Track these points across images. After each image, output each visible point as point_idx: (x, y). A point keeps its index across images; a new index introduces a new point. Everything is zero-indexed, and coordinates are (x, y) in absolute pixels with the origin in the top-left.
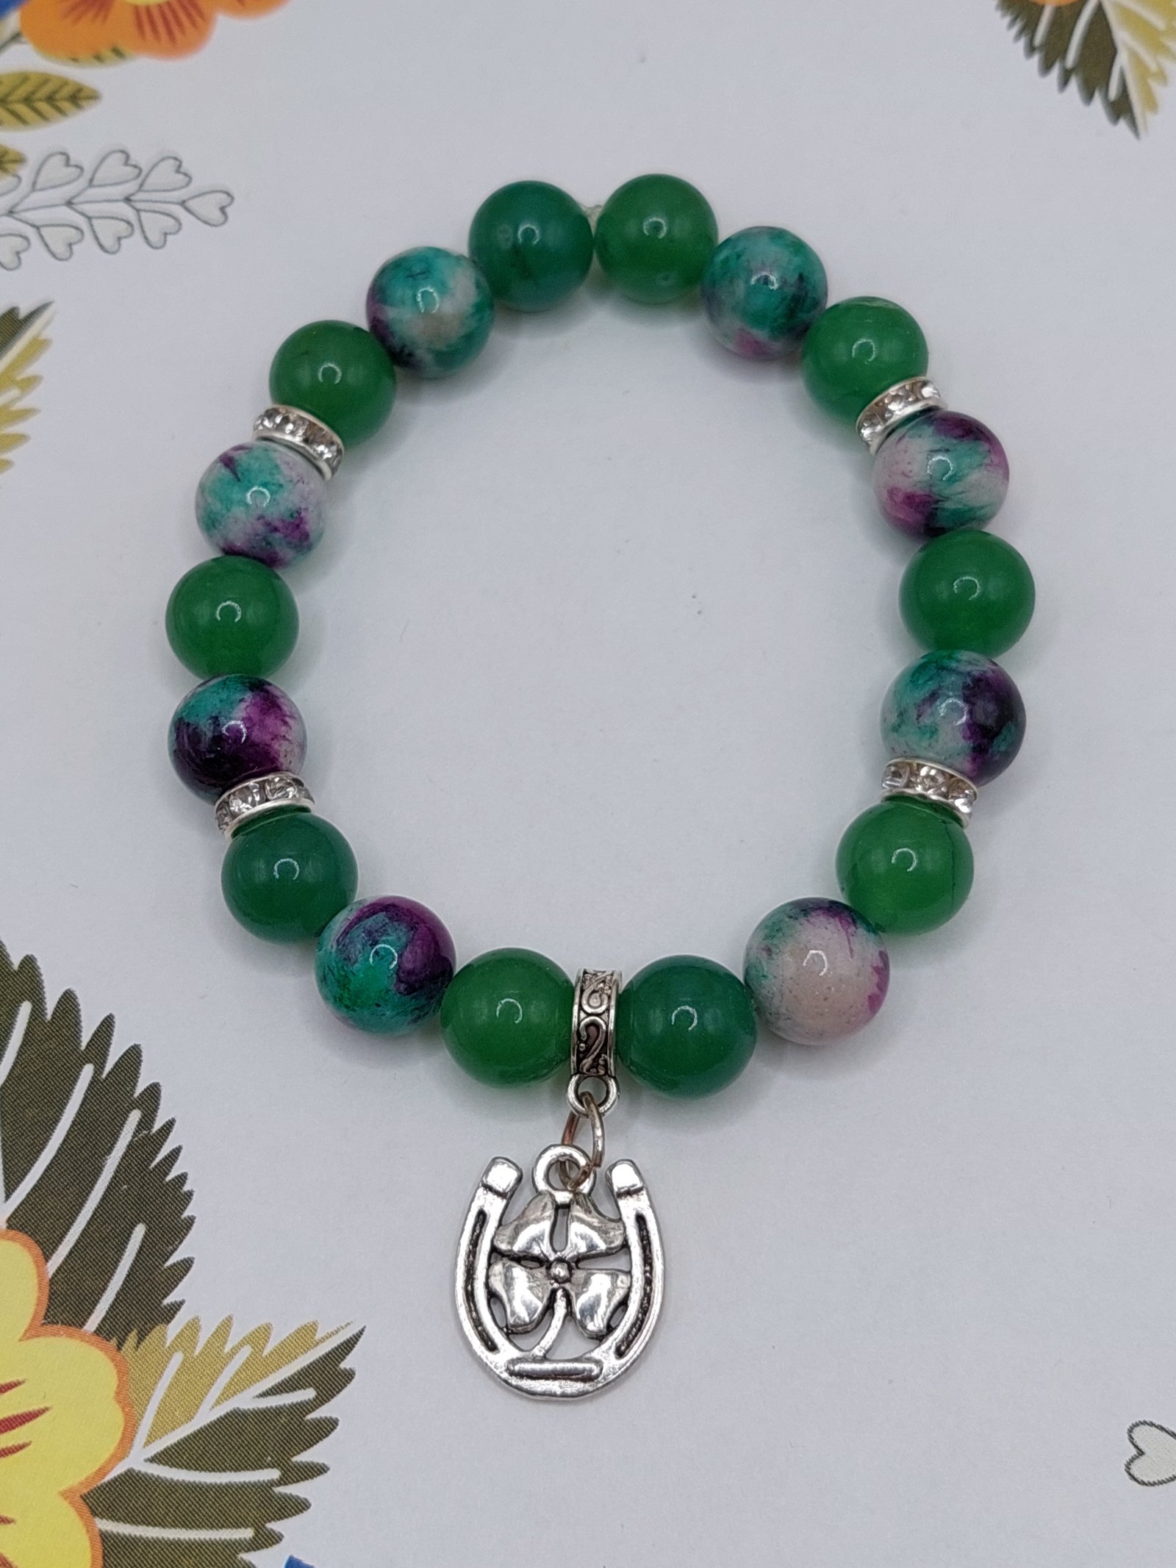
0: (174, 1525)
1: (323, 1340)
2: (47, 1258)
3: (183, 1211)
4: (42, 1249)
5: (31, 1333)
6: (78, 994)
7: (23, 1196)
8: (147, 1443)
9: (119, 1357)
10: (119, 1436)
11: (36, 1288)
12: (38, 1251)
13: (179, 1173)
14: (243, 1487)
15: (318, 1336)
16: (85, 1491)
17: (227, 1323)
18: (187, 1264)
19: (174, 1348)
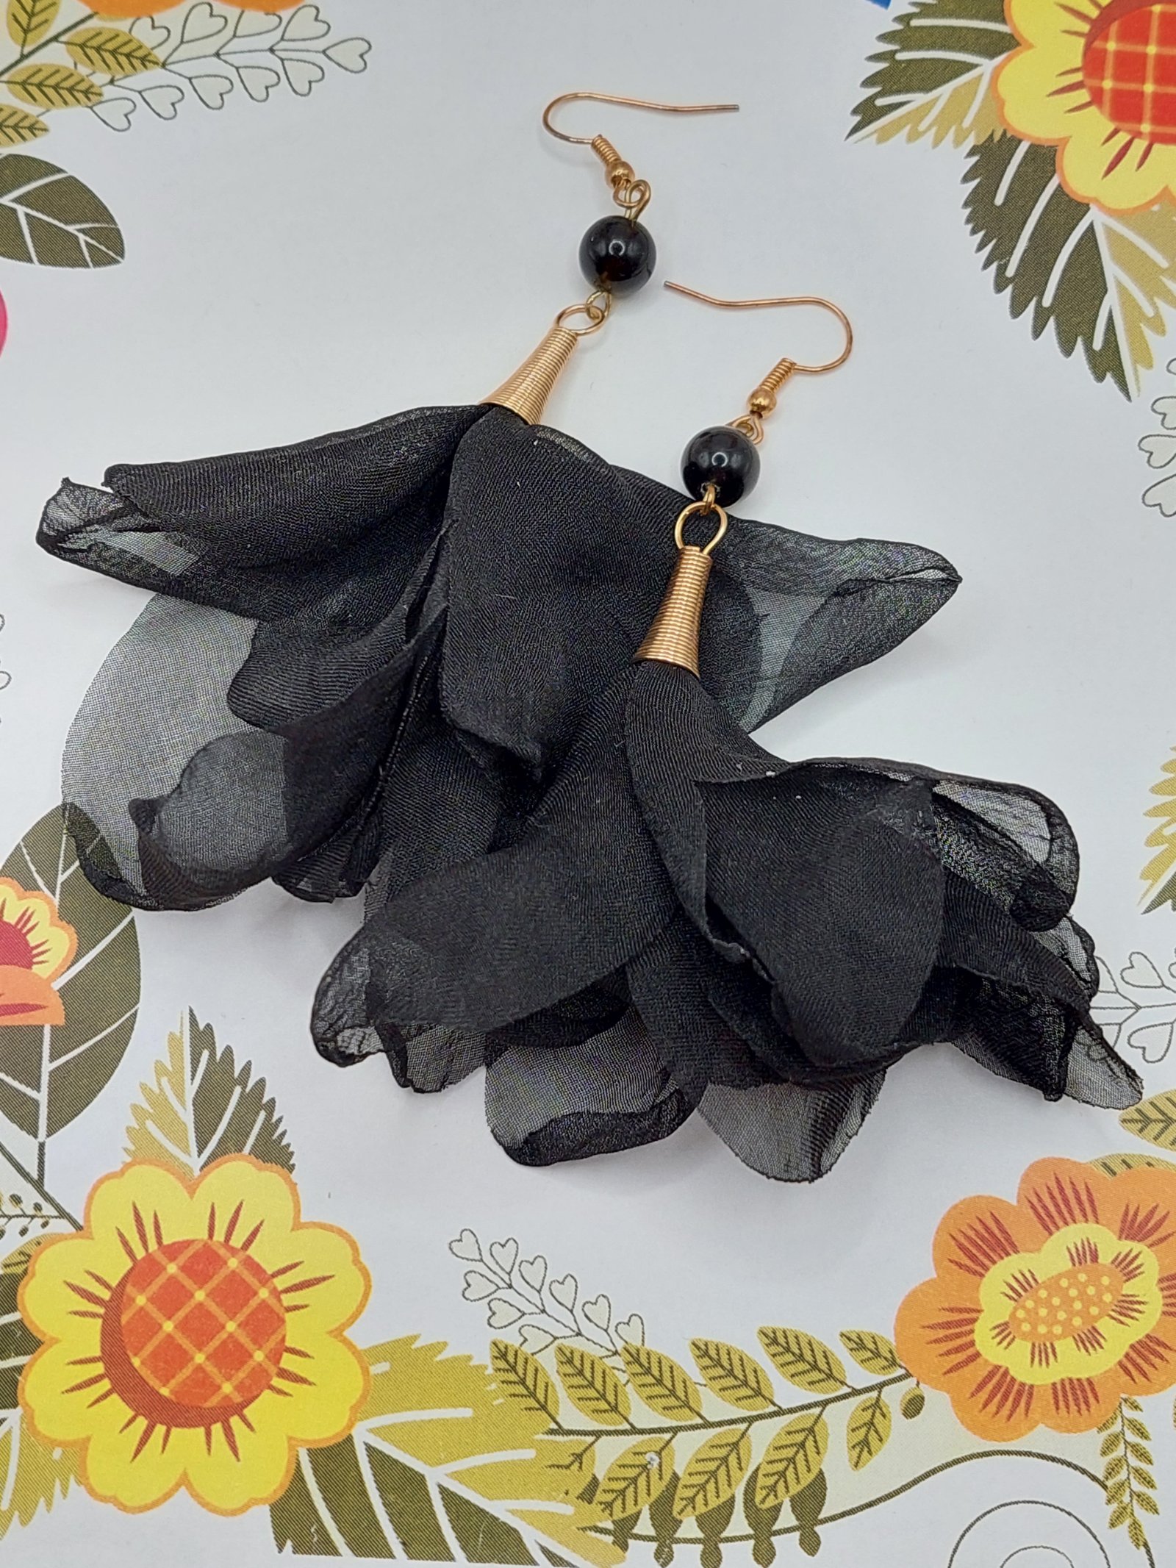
0: (961, 28)
1: (872, 134)
2: (1059, 186)
3: (971, 212)
4: (1063, 192)
5: (1065, 141)
6: (1061, 355)
7: (1081, 224)
8: (981, 75)
9: (1005, 127)
10: (1001, 79)
11: (1065, 167)
12: (1066, 190)
13: (976, 236)
14: (920, 48)
15: (875, 136)
16: (1018, 48)
17: (936, 143)
18: (966, 179)
19: (969, 130)
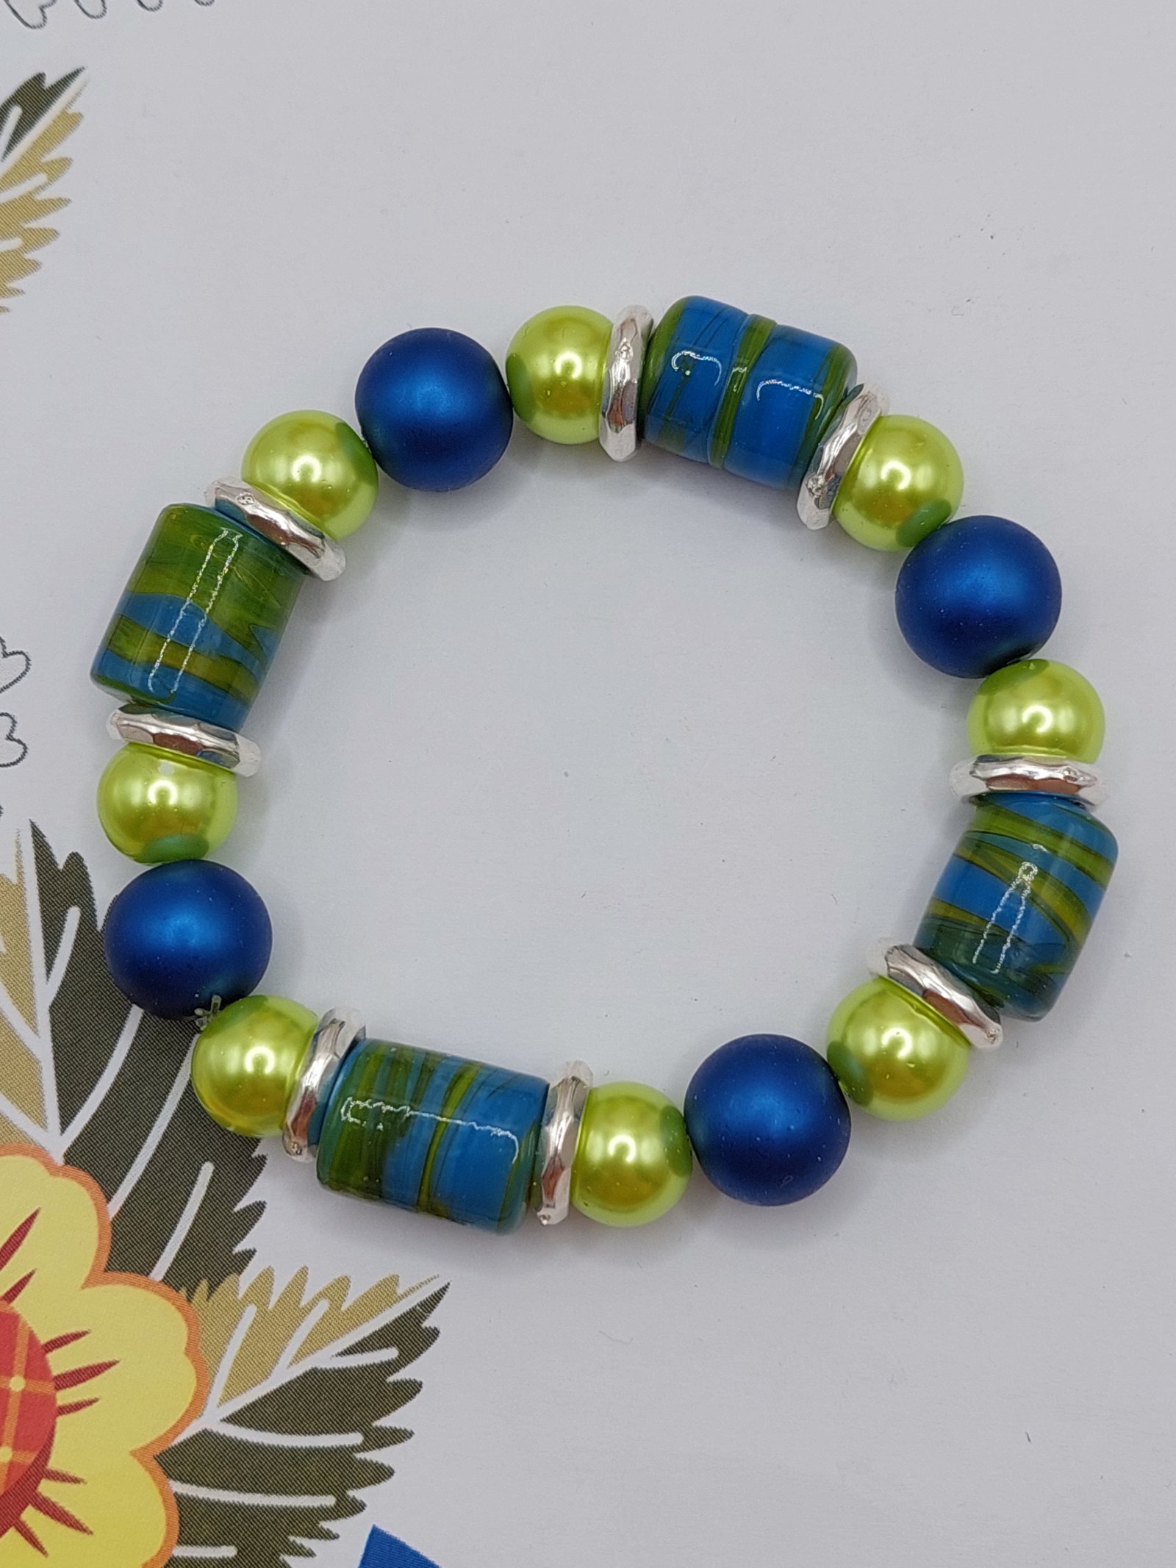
0: (250, 1490)
1: (405, 1295)
2: (109, 1199)
3: (254, 1150)
4: (103, 1187)
7: (80, 1129)
8: (222, 1402)
9: (188, 1309)
10: (190, 1394)
11: (97, 1232)
12: (98, 1190)
14: (323, 1452)
15: (400, 1291)
16: (157, 1451)
17: (303, 1273)
18: (259, 1208)
19: (247, 1300)
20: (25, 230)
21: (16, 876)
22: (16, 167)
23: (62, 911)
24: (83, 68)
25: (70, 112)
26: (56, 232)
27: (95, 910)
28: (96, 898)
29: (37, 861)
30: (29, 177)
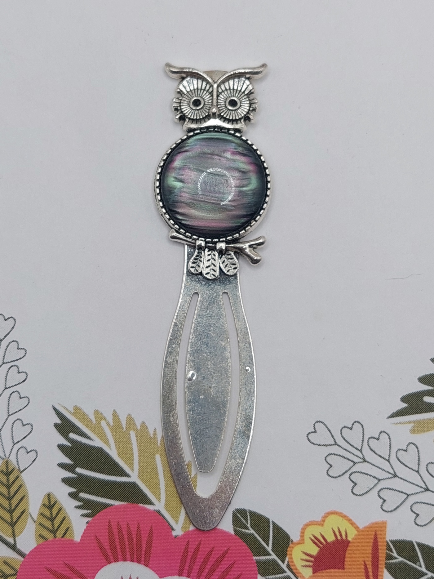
20: (126, 430)
21: (411, 424)
22: (97, 435)
23: (425, 404)
24: (53, 406)
25: (73, 411)
26: (128, 416)
27: (425, 390)
28: (419, 390)
29: (404, 415)
30: (102, 429)
